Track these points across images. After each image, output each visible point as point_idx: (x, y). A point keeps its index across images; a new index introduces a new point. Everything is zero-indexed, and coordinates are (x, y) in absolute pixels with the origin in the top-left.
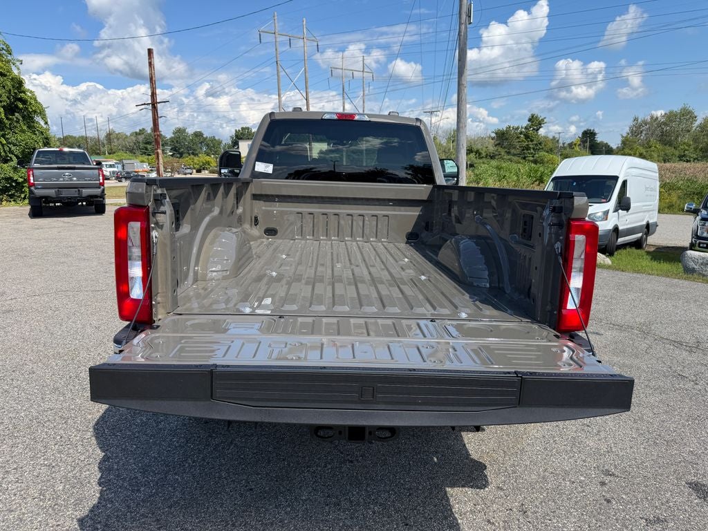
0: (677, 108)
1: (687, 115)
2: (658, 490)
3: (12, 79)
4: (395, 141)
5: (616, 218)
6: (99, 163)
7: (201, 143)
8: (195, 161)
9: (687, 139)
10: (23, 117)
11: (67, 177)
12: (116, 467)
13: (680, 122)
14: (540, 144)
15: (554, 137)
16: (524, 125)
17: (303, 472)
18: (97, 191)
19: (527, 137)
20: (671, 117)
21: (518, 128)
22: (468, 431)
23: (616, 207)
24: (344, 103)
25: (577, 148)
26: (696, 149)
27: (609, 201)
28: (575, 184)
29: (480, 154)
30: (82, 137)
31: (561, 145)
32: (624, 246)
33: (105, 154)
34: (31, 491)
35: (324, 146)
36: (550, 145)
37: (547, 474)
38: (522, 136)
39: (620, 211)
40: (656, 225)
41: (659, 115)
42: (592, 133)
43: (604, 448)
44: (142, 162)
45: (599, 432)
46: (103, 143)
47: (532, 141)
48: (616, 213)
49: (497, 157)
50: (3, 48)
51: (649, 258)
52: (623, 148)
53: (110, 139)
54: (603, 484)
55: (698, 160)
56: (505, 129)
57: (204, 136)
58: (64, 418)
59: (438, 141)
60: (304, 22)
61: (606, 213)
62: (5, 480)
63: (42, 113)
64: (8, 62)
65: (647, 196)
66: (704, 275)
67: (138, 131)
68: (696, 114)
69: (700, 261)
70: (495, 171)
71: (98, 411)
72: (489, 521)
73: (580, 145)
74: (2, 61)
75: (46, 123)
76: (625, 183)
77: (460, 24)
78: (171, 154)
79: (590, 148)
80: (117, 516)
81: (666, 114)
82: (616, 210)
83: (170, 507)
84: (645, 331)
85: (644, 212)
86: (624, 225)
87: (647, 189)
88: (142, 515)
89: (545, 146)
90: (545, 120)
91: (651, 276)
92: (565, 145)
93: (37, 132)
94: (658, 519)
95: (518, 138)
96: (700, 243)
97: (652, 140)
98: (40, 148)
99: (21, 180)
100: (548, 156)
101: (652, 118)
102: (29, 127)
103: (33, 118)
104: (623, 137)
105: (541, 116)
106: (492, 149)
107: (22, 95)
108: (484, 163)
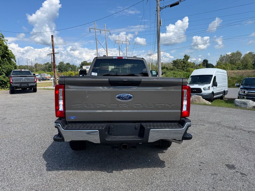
0: (235, 52)
1: (239, 54)
2: (216, 167)
3: (4, 46)
4: (136, 65)
5: (213, 89)
6: (34, 75)
7: (69, 67)
8: (67, 73)
9: (239, 62)
10: (7, 59)
11: (24, 79)
12: (51, 166)
13: (236, 56)
14: (189, 65)
15: (193, 62)
16: (183, 59)
17: (109, 165)
18: (34, 84)
19: (184, 62)
20: (233, 54)
21: (180, 60)
22: (160, 153)
23: (213, 85)
24: (120, 52)
25: (201, 66)
26: (242, 65)
27: (210, 83)
28: (198, 78)
29: (168, 69)
30: (26, 66)
31: (196, 65)
32: (216, 98)
33: (34, 72)
34: (26, 173)
35: (113, 67)
36: (192, 65)
37: (183, 163)
38: (182, 62)
39: (214, 87)
40: (227, 91)
41: (229, 54)
42: (206, 61)
43: (201, 156)
44: (48, 74)
45: (200, 152)
46: (34, 68)
47: (186, 64)
48: (213, 87)
49: (174, 70)
50: (1, 36)
51: (225, 102)
52: (217, 66)
53: (36, 66)
54: (200, 165)
55: (244, 69)
56: (176, 60)
57: (70, 64)
58: (33, 153)
59: (153, 64)
60: (105, 25)
61: (209, 87)
62: (17, 170)
63: (14, 58)
64: (3, 40)
65: (223, 81)
66: (241, 107)
67: (46, 63)
68: (242, 53)
69: (240, 102)
70: (173, 74)
71: (44, 151)
72: (165, 176)
73: (202, 65)
74: (1, 40)
75: (15, 61)
76: (215, 77)
77: (158, 26)
78: (58, 71)
79: (206, 66)
80: (53, 178)
81: (231, 54)
82: (212, 86)
83: (69, 175)
84: (219, 124)
85: (223, 87)
86: (216, 91)
87: (223, 79)
88: (61, 177)
89: (190, 65)
90: (190, 57)
91: (223, 108)
92: (198, 65)
93: (12, 64)
94: (215, 174)
95: (181, 63)
96: (240, 97)
97: (227, 63)
98: (13, 70)
99: (6, 81)
100: (191, 69)
101: (227, 55)
102: (9, 63)
103: (11, 59)
104: (217, 62)
105: (188, 55)
106: (172, 67)
107: (7, 52)
108: (169, 72)
